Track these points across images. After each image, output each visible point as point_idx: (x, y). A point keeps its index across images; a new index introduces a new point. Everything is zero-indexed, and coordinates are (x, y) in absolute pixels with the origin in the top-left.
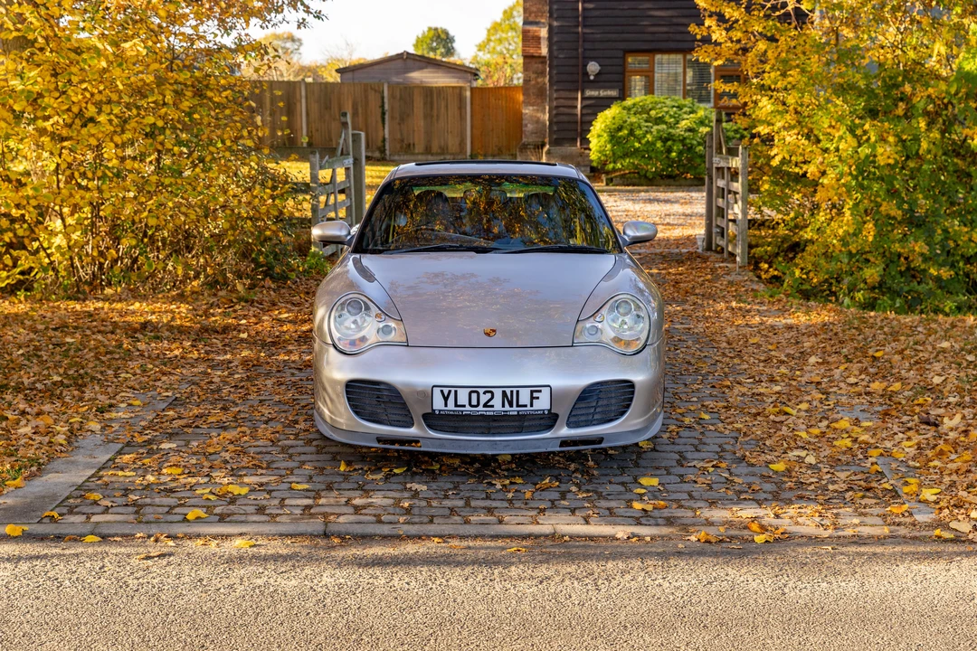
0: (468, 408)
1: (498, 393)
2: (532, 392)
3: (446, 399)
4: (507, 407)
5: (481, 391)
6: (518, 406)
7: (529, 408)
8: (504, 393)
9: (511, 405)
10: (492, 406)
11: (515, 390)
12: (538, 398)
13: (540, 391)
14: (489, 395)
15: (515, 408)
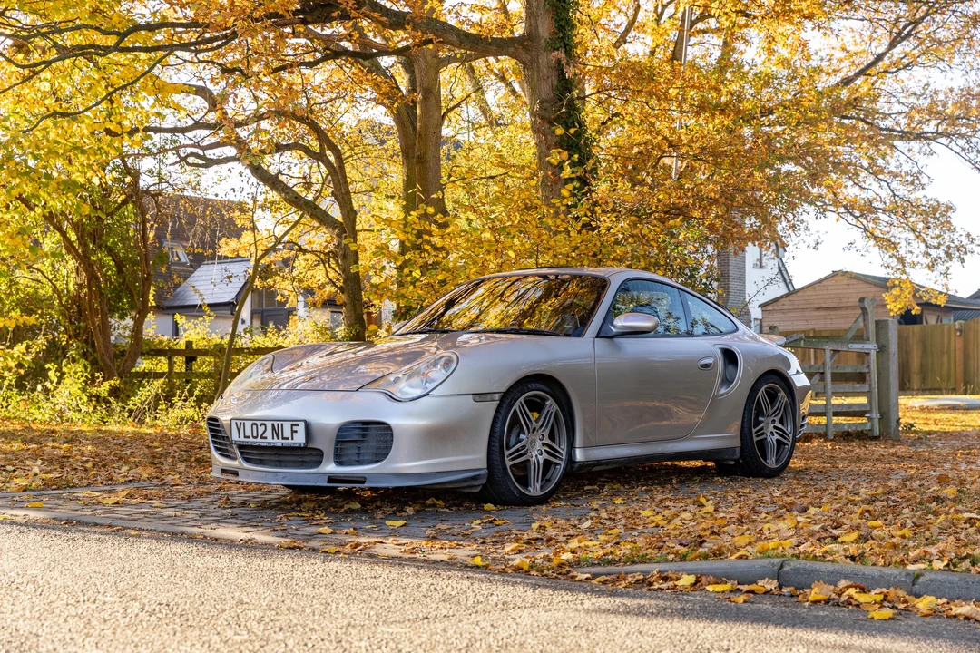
0: (252, 439)
1: (269, 424)
2: (292, 425)
3: (239, 430)
4: (276, 440)
5: (259, 423)
6: (283, 438)
7: (290, 441)
8: (273, 425)
9: (278, 438)
10: (266, 438)
11: (280, 423)
12: (296, 431)
13: (297, 425)
14: (263, 427)
15: (281, 440)
